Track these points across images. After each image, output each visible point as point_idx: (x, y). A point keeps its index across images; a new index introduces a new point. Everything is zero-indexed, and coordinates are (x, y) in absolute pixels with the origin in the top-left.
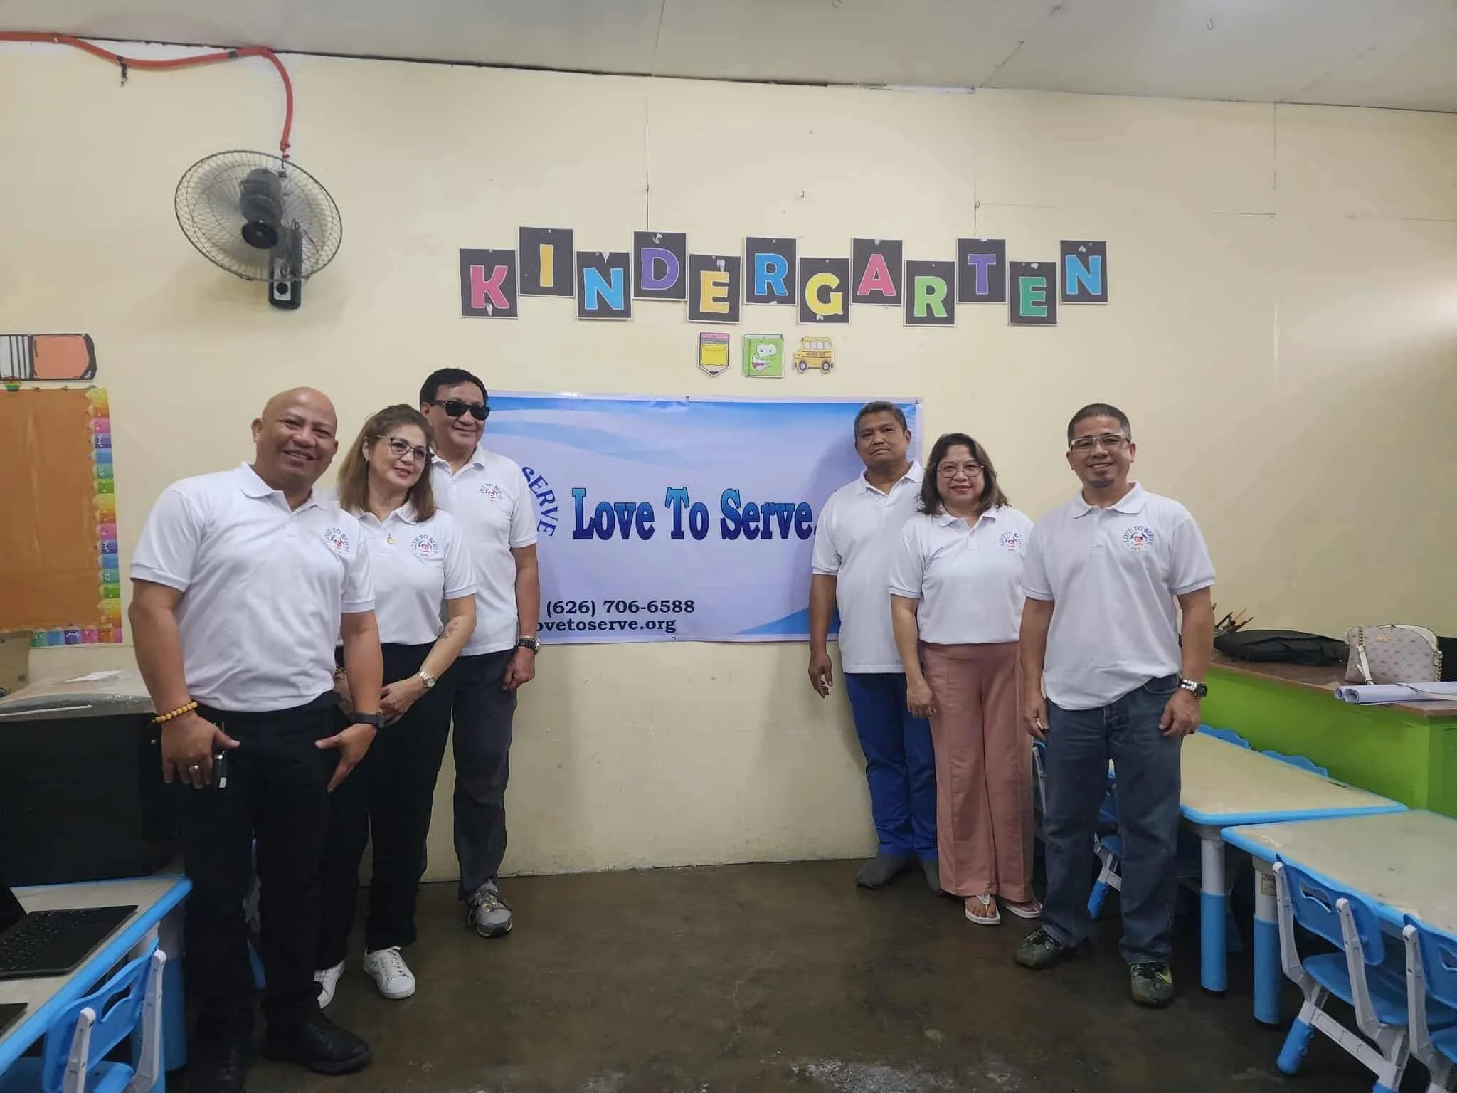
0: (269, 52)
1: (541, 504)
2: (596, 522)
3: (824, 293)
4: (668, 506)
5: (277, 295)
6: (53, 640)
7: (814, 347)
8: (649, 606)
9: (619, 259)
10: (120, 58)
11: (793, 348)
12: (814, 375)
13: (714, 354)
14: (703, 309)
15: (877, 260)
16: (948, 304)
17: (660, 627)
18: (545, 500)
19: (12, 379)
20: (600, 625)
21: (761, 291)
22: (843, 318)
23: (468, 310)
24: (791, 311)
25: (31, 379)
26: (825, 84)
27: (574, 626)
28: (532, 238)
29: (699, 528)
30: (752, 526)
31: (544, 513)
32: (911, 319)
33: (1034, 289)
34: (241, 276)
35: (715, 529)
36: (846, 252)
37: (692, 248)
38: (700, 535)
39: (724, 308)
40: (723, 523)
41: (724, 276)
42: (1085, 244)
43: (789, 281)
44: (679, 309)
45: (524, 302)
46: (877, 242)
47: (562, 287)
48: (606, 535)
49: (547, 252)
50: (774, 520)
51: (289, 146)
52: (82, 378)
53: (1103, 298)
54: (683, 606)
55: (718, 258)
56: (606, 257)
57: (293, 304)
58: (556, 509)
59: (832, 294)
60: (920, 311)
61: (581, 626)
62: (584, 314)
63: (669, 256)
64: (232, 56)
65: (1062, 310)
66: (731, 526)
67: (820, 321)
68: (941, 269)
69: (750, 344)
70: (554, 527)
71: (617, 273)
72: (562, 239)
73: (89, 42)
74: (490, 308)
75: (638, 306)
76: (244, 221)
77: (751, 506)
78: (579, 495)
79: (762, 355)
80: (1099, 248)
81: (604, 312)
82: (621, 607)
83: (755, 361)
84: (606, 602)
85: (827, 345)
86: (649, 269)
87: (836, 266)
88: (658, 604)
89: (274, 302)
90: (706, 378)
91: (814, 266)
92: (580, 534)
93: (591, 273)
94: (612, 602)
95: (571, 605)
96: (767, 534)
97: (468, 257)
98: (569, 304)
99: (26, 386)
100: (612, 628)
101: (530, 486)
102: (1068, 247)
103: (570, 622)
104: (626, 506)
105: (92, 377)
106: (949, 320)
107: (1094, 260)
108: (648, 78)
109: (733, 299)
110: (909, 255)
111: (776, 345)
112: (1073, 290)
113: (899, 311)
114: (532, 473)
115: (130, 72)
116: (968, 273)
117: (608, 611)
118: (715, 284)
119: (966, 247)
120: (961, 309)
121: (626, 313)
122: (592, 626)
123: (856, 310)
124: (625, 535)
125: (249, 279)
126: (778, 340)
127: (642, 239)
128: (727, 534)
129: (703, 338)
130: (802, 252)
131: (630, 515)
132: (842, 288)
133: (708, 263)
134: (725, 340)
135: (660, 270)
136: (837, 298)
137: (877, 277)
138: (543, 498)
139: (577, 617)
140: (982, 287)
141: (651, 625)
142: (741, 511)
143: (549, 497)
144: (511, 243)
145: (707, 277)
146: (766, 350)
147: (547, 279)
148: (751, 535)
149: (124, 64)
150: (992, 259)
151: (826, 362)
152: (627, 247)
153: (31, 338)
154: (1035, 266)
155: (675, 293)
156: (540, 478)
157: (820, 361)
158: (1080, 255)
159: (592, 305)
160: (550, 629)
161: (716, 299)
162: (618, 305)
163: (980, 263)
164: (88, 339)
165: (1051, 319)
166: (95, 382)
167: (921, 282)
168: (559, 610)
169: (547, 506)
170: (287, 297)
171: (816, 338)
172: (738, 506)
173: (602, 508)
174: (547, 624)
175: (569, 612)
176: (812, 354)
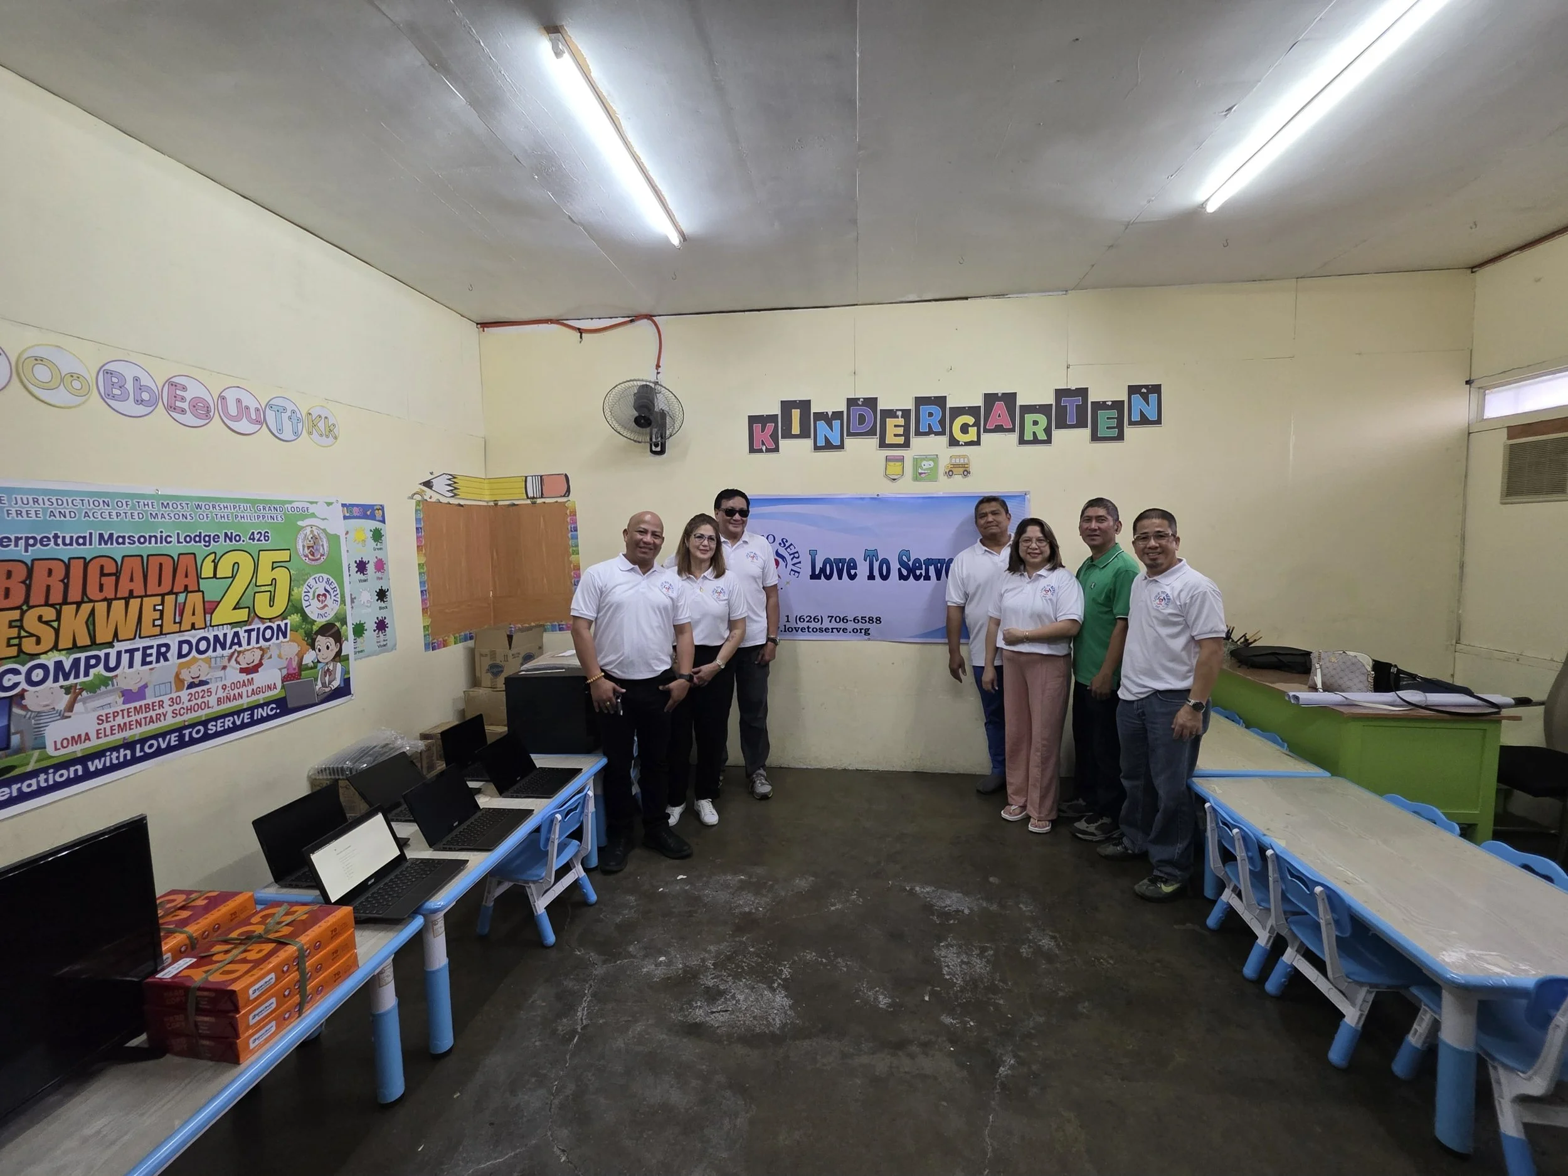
0: (649, 317)
1: (792, 559)
2: (823, 570)
3: (964, 429)
4: (865, 560)
5: (653, 448)
6: (553, 629)
7: (958, 461)
8: (854, 619)
9: (838, 415)
10: (579, 329)
11: (944, 463)
12: (958, 478)
13: (894, 468)
14: (887, 442)
15: (999, 407)
16: (1048, 431)
17: (861, 632)
18: (794, 557)
19: (534, 498)
20: (825, 629)
21: (924, 428)
22: (977, 443)
23: (752, 450)
24: (944, 440)
25: (542, 497)
26: (966, 298)
27: (810, 630)
28: (787, 406)
29: (885, 574)
30: (918, 572)
31: (794, 565)
32: (1022, 441)
33: (1108, 418)
34: (635, 441)
35: (894, 574)
36: (979, 402)
37: (882, 405)
38: (885, 578)
39: (901, 440)
40: (899, 570)
41: (901, 421)
42: (1146, 387)
43: (942, 422)
44: (874, 441)
45: (783, 443)
46: (1000, 395)
47: (804, 434)
48: (828, 578)
49: (796, 414)
50: (932, 569)
51: (660, 367)
52: (564, 496)
53: (1158, 422)
54: (875, 620)
55: (897, 410)
56: (830, 414)
57: (662, 452)
58: (800, 562)
59: (970, 428)
60: (1028, 436)
61: (815, 630)
62: (817, 448)
63: (867, 412)
64: (632, 321)
65: (1128, 431)
66: (905, 572)
67: (962, 445)
68: (1044, 409)
69: (917, 462)
70: (799, 573)
71: (836, 424)
72: (805, 405)
73: (565, 322)
74: (764, 448)
75: (849, 442)
76: (636, 414)
77: (917, 560)
78: (813, 554)
79: (924, 467)
80: (1156, 389)
81: (829, 446)
82: (838, 619)
83: (920, 471)
84: (829, 617)
85: (966, 459)
86: (855, 420)
87: (973, 411)
88: (860, 618)
89: (652, 451)
90: (889, 482)
91: (958, 412)
92: (814, 576)
93: (821, 424)
94: (832, 617)
95: (809, 618)
96: (927, 578)
97: (753, 420)
98: (808, 443)
99: (539, 501)
100: (832, 632)
101: (786, 549)
102: (1133, 390)
103: (808, 628)
104: (839, 561)
105: (568, 496)
106: (1049, 441)
107: (1153, 397)
108: (856, 307)
109: (906, 434)
110: (1020, 401)
111: (933, 461)
112: (1136, 417)
113: (1014, 437)
114: (787, 541)
115: (583, 335)
116: (1061, 411)
117: (830, 622)
118: (895, 426)
119: (1060, 393)
120: (1057, 434)
121: (841, 447)
122: (821, 630)
123: (985, 437)
124: (840, 578)
125: (639, 442)
126: (935, 459)
127: (851, 402)
128: (902, 577)
129: (888, 459)
130: (950, 404)
131: (843, 566)
132: (977, 424)
133: (891, 414)
134: (901, 459)
135: (862, 419)
136: (973, 431)
137: (999, 416)
138: (792, 556)
139: (813, 625)
140: (1071, 419)
141: (855, 631)
142: (910, 563)
143: (796, 555)
144: (776, 410)
145: (890, 422)
146: (927, 465)
147: (796, 430)
148: (917, 578)
149: (581, 331)
150: (1079, 400)
151: (966, 471)
152: (843, 407)
153: (541, 476)
154: (1110, 403)
155: (871, 433)
156: (791, 544)
157: (962, 469)
158: (1142, 394)
159: (821, 442)
160: (797, 631)
161: (896, 435)
162: (836, 442)
163: (1071, 404)
164: (566, 476)
165: (1120, 437)
166: (570, 498)
167: (1029, 418)
168: (802, 620)
169: (795, 561)
170: (659, 449)
171: (959, 456)
172: (909, 560)
173: (827, 561)
174: (795, 628)
175: (808, 622)
176: (956, 466)
